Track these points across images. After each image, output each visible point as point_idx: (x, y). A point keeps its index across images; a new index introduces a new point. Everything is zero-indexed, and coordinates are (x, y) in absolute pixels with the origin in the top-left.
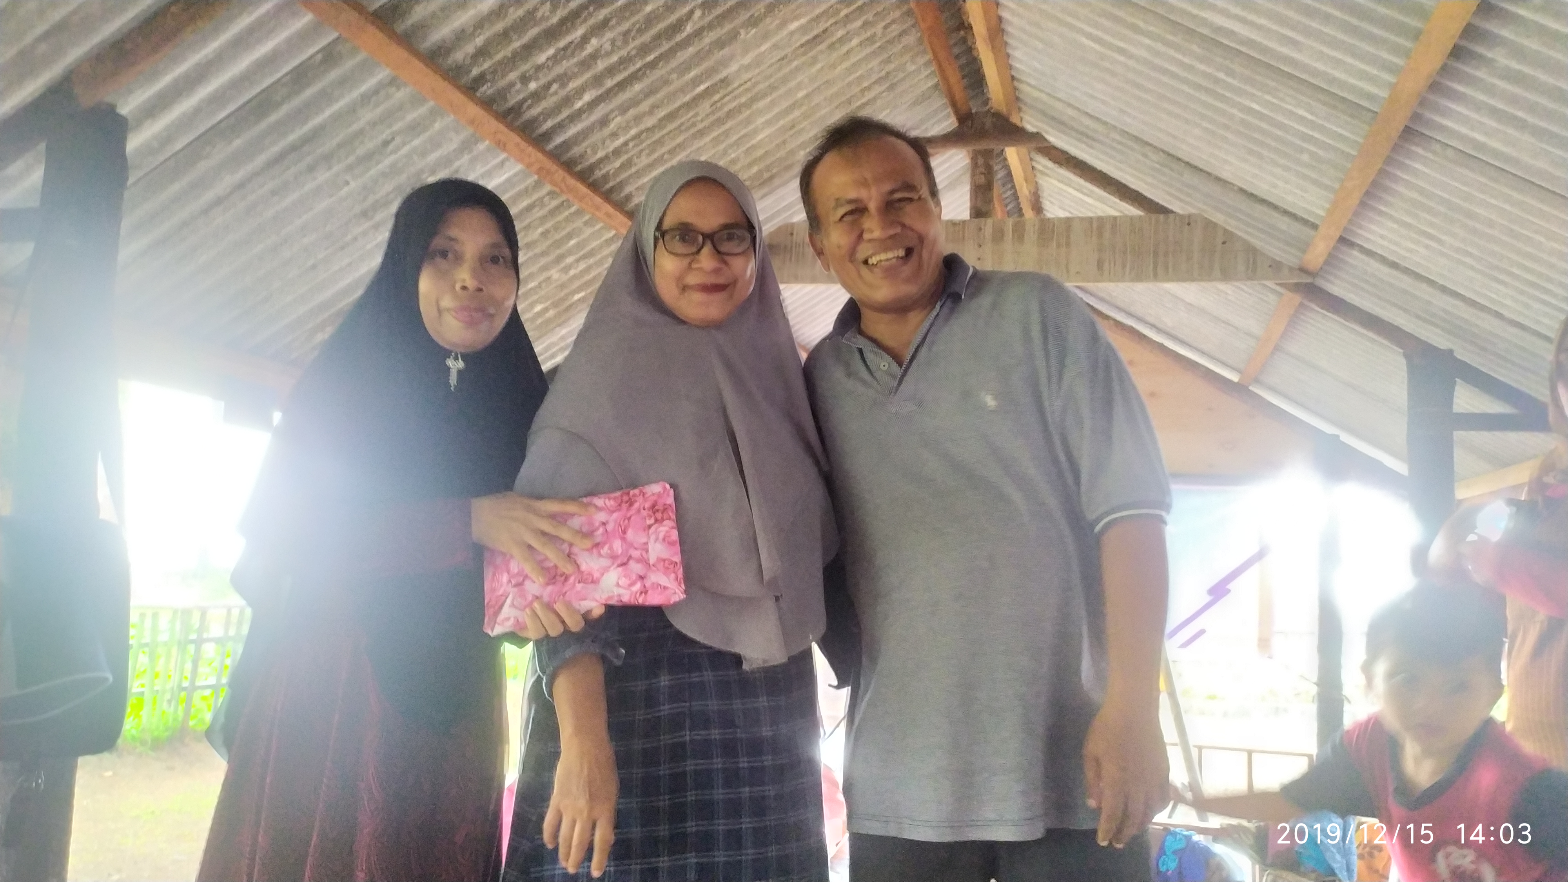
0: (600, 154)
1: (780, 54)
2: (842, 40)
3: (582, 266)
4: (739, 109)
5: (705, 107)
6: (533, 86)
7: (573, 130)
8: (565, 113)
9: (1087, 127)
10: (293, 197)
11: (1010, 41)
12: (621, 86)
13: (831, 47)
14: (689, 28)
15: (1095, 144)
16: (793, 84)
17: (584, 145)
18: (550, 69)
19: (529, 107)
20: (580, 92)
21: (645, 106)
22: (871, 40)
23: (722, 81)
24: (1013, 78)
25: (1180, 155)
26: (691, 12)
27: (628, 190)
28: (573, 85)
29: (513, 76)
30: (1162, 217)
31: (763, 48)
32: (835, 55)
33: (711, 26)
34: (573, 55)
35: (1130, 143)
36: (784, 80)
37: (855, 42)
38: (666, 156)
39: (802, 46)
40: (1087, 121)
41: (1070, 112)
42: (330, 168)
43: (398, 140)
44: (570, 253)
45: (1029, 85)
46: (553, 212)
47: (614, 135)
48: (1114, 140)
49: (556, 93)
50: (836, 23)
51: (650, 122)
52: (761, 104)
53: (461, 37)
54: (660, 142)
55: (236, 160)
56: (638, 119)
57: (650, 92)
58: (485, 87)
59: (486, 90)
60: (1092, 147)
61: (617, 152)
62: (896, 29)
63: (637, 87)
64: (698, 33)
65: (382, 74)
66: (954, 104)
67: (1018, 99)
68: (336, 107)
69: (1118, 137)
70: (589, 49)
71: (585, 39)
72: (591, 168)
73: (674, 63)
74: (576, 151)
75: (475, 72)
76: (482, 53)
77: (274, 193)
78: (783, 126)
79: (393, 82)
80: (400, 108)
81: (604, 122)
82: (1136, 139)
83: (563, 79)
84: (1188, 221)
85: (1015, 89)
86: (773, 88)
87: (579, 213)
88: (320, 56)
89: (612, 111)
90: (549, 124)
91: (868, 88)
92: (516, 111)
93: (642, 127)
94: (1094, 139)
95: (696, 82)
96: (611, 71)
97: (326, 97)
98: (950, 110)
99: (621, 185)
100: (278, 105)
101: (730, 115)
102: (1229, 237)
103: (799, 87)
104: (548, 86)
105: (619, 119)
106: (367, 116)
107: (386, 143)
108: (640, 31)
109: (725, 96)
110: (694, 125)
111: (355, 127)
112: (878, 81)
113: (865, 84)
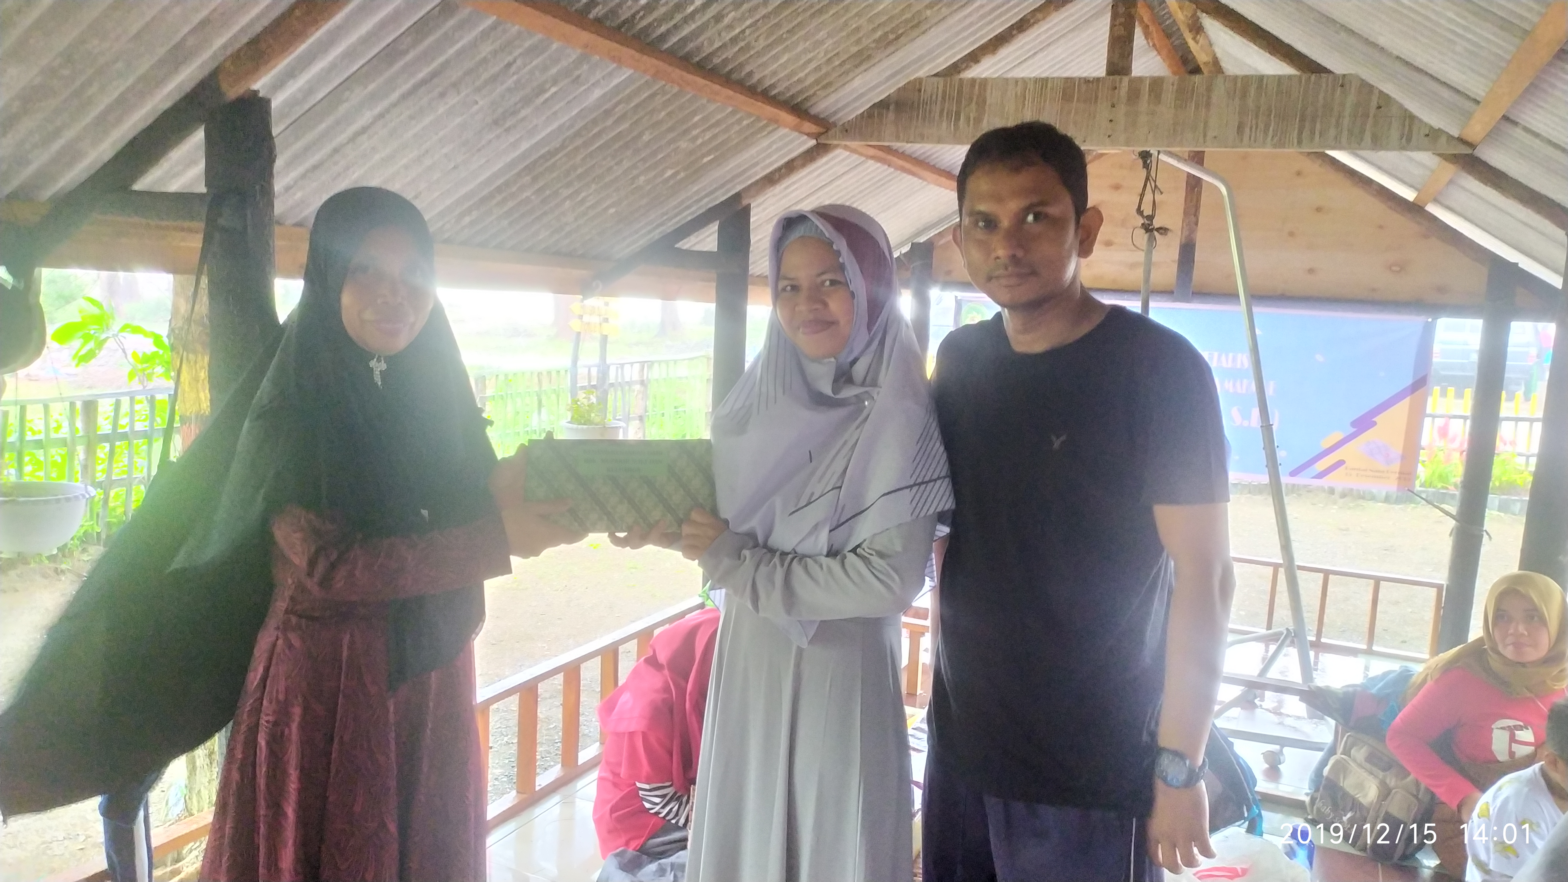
3: (708, 135)
7: (686, 31)
8: (678, 17)
17: (700, 39)
19: (642, 18)
27: (748, 69)
30: (1313, 77)
38: (784, 36)
42: (459, 93)
43: (519, 62)
44: (695, 126)
46: (674, 97)
47: (730, 27)
55: (374, 98)
58: (595, 11)
59: (596, 14)
61: (734, 40)
65: (490, 21)
72: (707, 60)
74: (692, 46)
80: (518, 37)
81: (718, 18)
84: (1343, 82)
90: (663, 29)
92: (628, 25)
93: (758, 16)
97: (448, 39)
99: (740, 66)
102: (1386, 102)
105: (733, 13)
106: (486, 49)
107: (509, 65)
111: (478, 58)
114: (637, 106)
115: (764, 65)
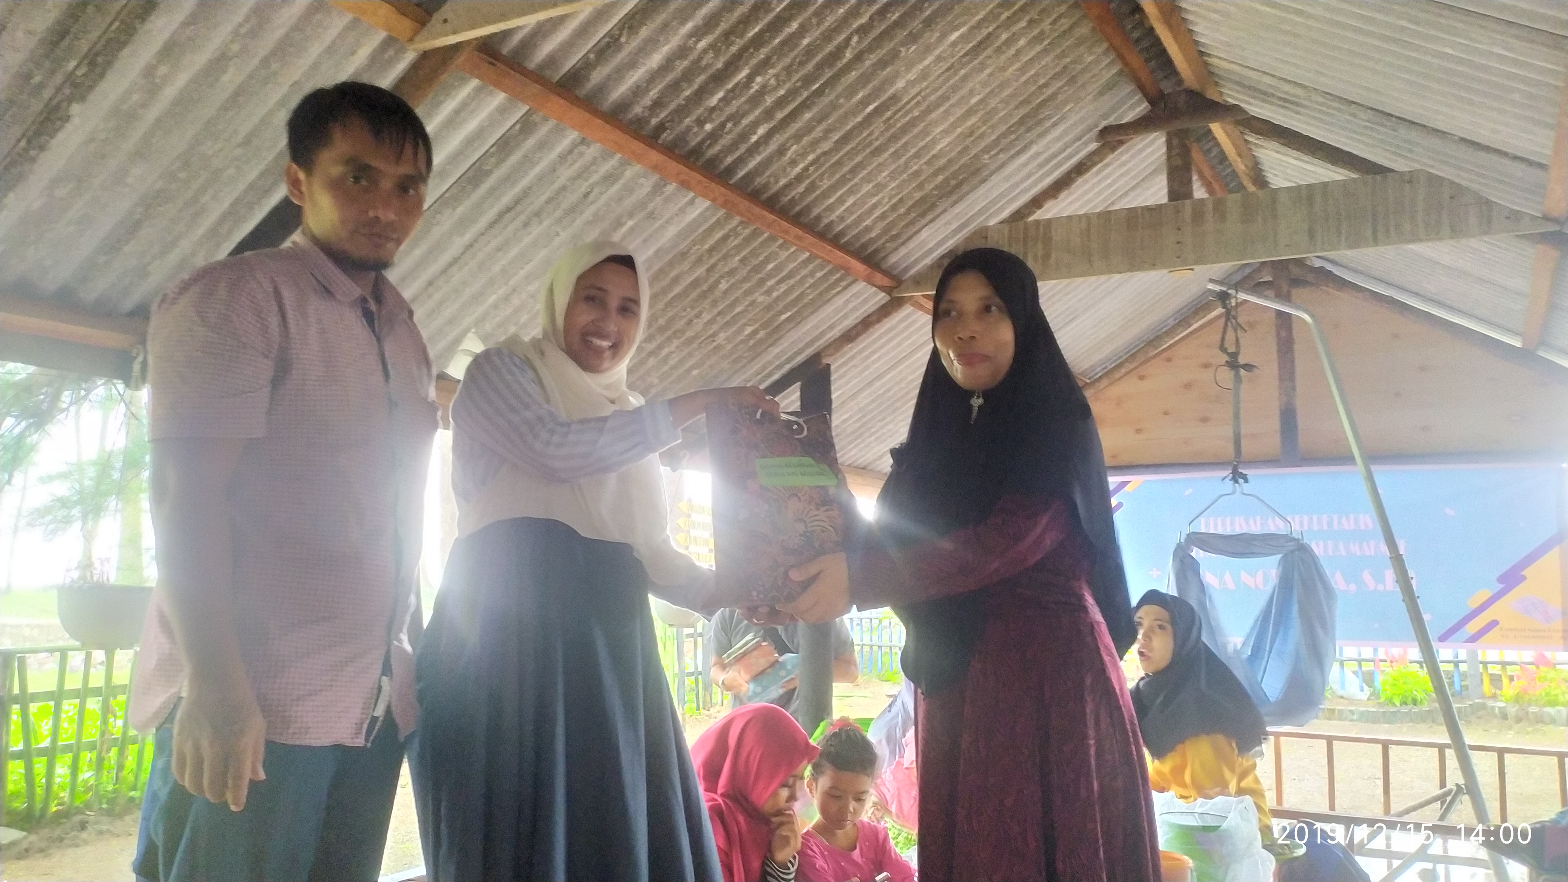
0: (783, 182)
1: (945, 66)
2: (1009, 42)
3: (783, 287)
4: (912, 123)
5: (878, 125)
6: (708, 127)
7: (752, 164)
8: (743, 148)
9: (1286, 93)
10: (514, 251)
11: (1190, 17)
12: (792, 116)
13: (999, 50)
14: (848, 55)
15: (1302, 110)
16: (964, 91)
17: (768, 173)
18: (721, 110)
19: (709, 146)
20: (755, 125)
21: (818, 132)
22: (1039, 38)
23: (890, 98)
24: (1202, 53)
25: (1387, 110)
26: (849, 39)
27: (816, 212)
28: (745, 122)
29: (687, 121)
30: (1379, 177)
31: (926, 62)
32: (1003, 58)
33: (870, 49)
34: (741, 95)
35: (1335, 104)
36: (955, 89)
37: (1022, 42)
38: (848, 176)
39: (966, 55)
40: (1287, 88)
41: (1267, 79)
42: (541, 223)
43: (596, 190)
44: (770, 276)
45: (1220, 58)
46: (748, 240)
47: (793, 163)
48: (1318, 103)
49: (731, 131)
50: (998, 27)
51: (826, 146)
52: (934, 115)
53: (638, 91)
54: (839, 163)
55: (463, 224)
56: (814, 144)
57: (821, 118)
58: (665, 135)
59: (667, 136)
60: (1298, 113)
61: (799, 178)
62: (1065, 23)
63: (808, 116)
64: (859, 58)
65: (572, 136)
66: (1141, 87)
67: (1212, 74)
68: (538, 169)
69: (1321, 99)
70: (755, 87)
71: (750, 78)
72: (776, 196)
73: (840, 88)
74: (759, 181)
75: (654, 121)
76: (658, 104)
77: (499, 249)
78: (962, 133)
79: (583, 141)
80: (594, 162)
81: (781, 151)
82: (1341, 99)
83: (736, 118)
84: (1410, 178)
85: (1206, 64)
86: (945, 98)
87: (772, 239)
88: (518, 127)
89: (788, 139)
90: (729, 160)
91: (1046, 85)
92: (697, 152)
93: (819, 151)
94: (1297, 104)
95: (864, 103)
96: (780, 103)
97: (528, 161)
98: (1139, 96)
99: (808, 208)
100: (489, 173)
101: (904, 130)
102: (1457, 191)
103: (971, 93)
104: (723, 125)
105: (795, 147)
106: (565, 174)
107: (586, 195)
108: (802, 64)
109: (895, 113)
110: (870, 144)
111: (557, 185)
112: (1056, 77)
113: (1042, 81)
114: (712, 249)
115: (830, 209)
